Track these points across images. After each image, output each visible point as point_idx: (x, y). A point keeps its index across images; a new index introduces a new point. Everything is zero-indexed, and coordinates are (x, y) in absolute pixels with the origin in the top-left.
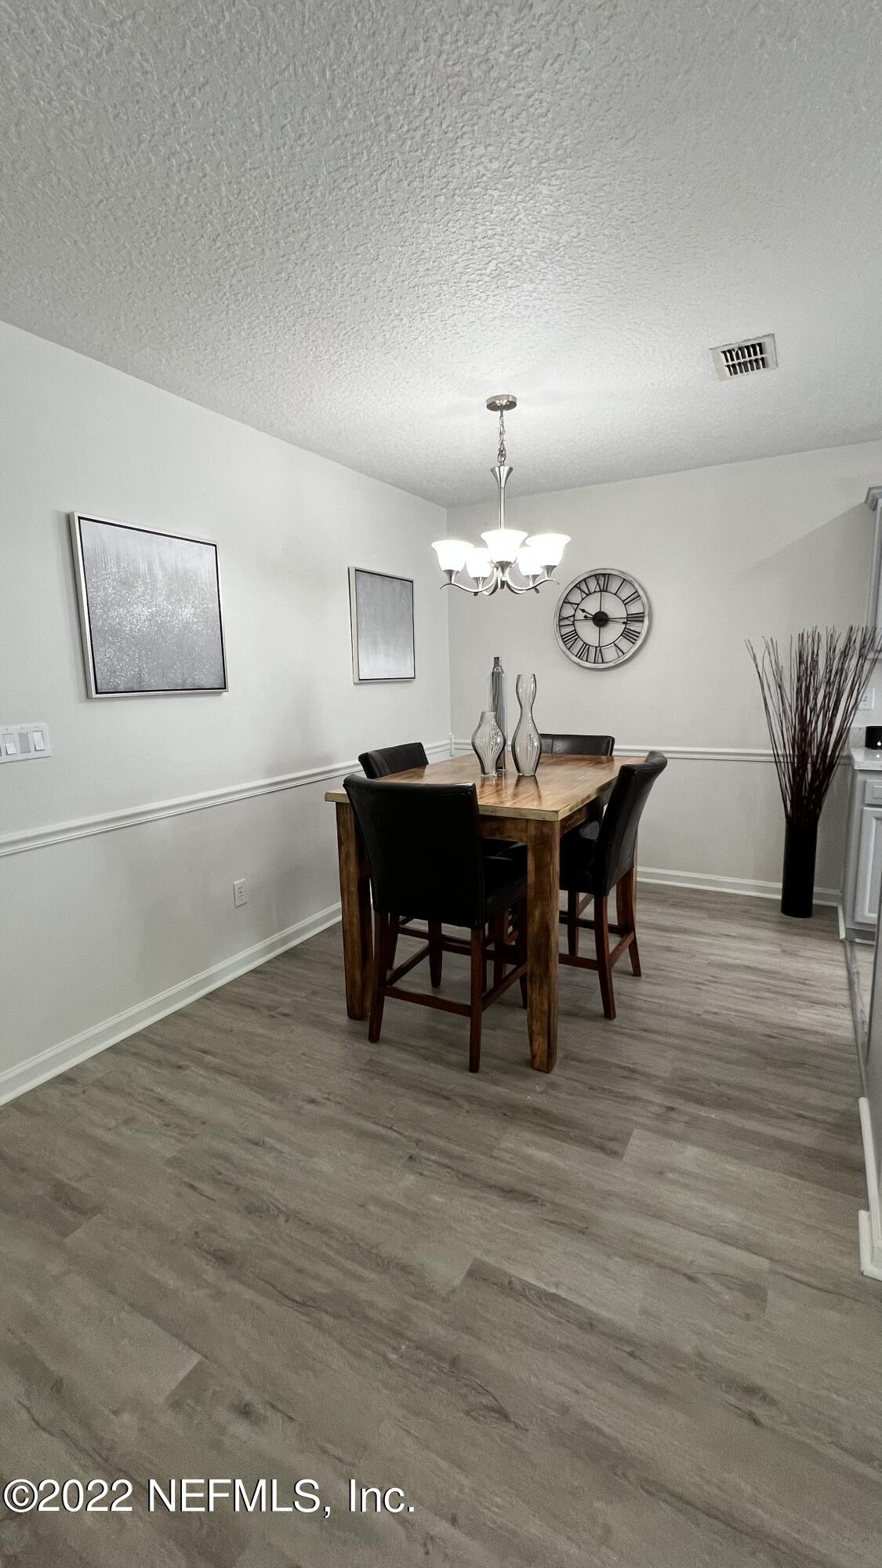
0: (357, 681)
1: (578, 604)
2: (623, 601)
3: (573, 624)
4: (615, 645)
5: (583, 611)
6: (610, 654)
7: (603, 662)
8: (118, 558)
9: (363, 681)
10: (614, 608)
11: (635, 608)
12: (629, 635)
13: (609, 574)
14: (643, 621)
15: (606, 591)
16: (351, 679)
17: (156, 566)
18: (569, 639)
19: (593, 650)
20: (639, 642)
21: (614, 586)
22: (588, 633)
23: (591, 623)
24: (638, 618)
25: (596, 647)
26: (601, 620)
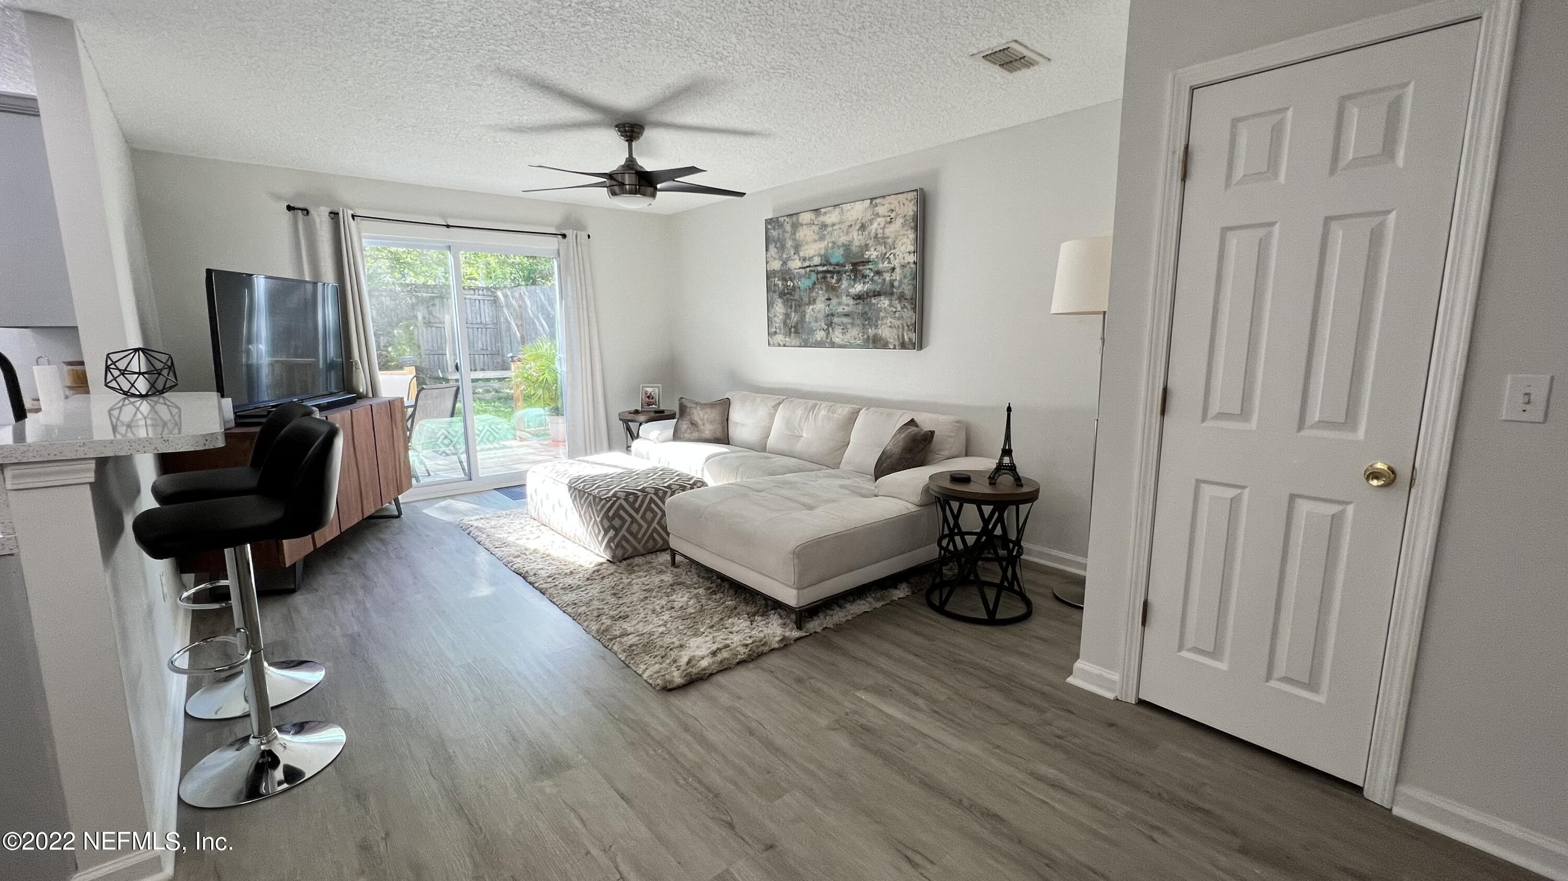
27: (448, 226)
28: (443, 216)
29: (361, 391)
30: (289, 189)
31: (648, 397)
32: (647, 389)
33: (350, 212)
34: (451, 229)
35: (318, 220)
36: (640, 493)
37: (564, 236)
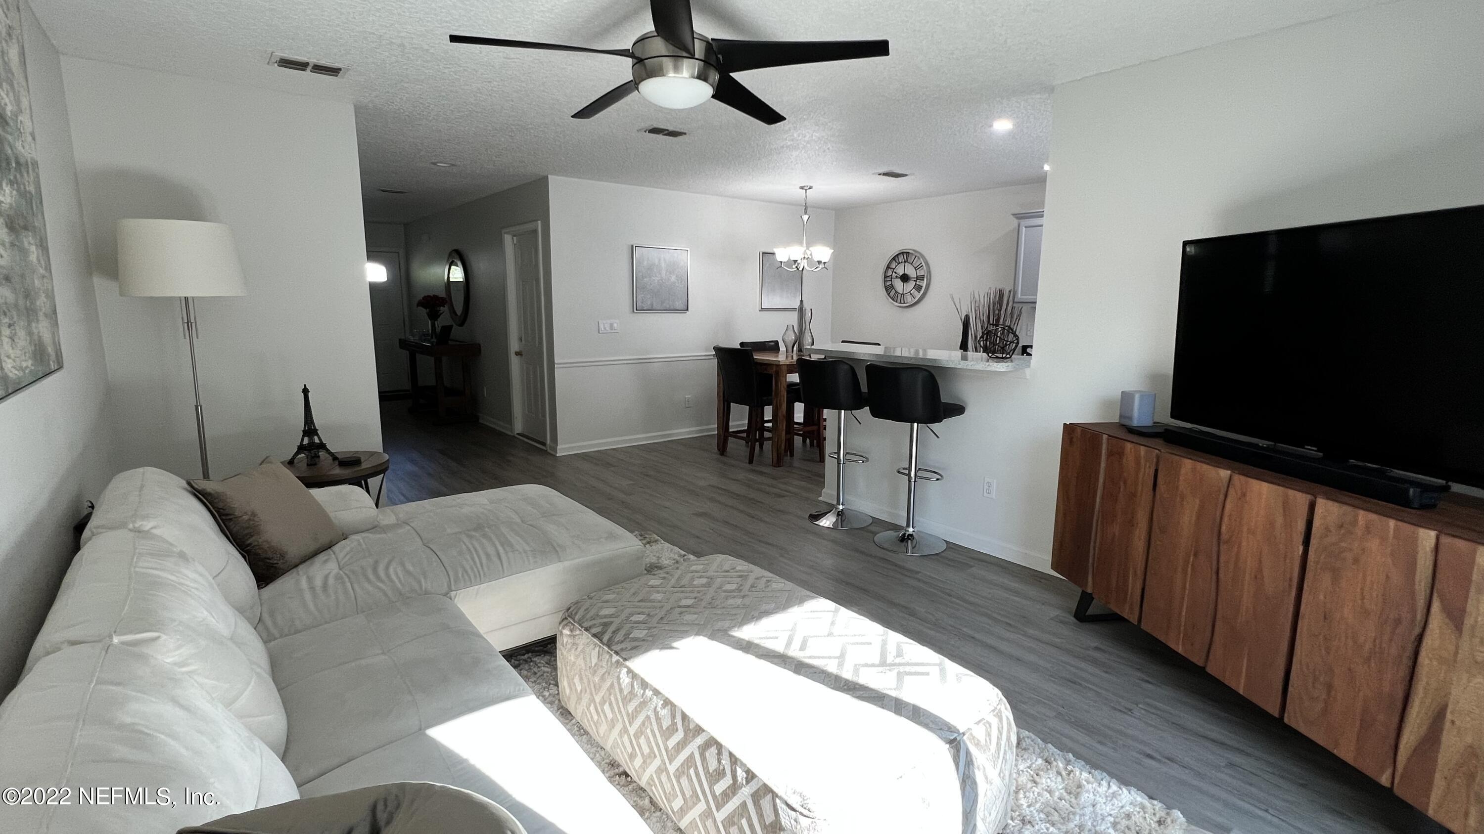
0: (760, 309)
1: (894, 269)
2: (915, 268)
3: (891, 281)
4: (911, 294)
5: (896, 273)
6: (909, 300)
7: (904, 303)
8: (648, 259)
9: (762, 309)
10: (911, 271)
11: (920, 273)
12: (918, 288)
13: (908, 253)
14: (923, 280)
15: (907, 262)
16: (758, 308)
17: (662, 261)
18: (889, 288)
19: (899, 296)
20: (922, 292)
21: (911, 259)
22: (898, 284)
23: (899, 280)
24: (921, 278)
25: (902, 294)
26: (905, 278)
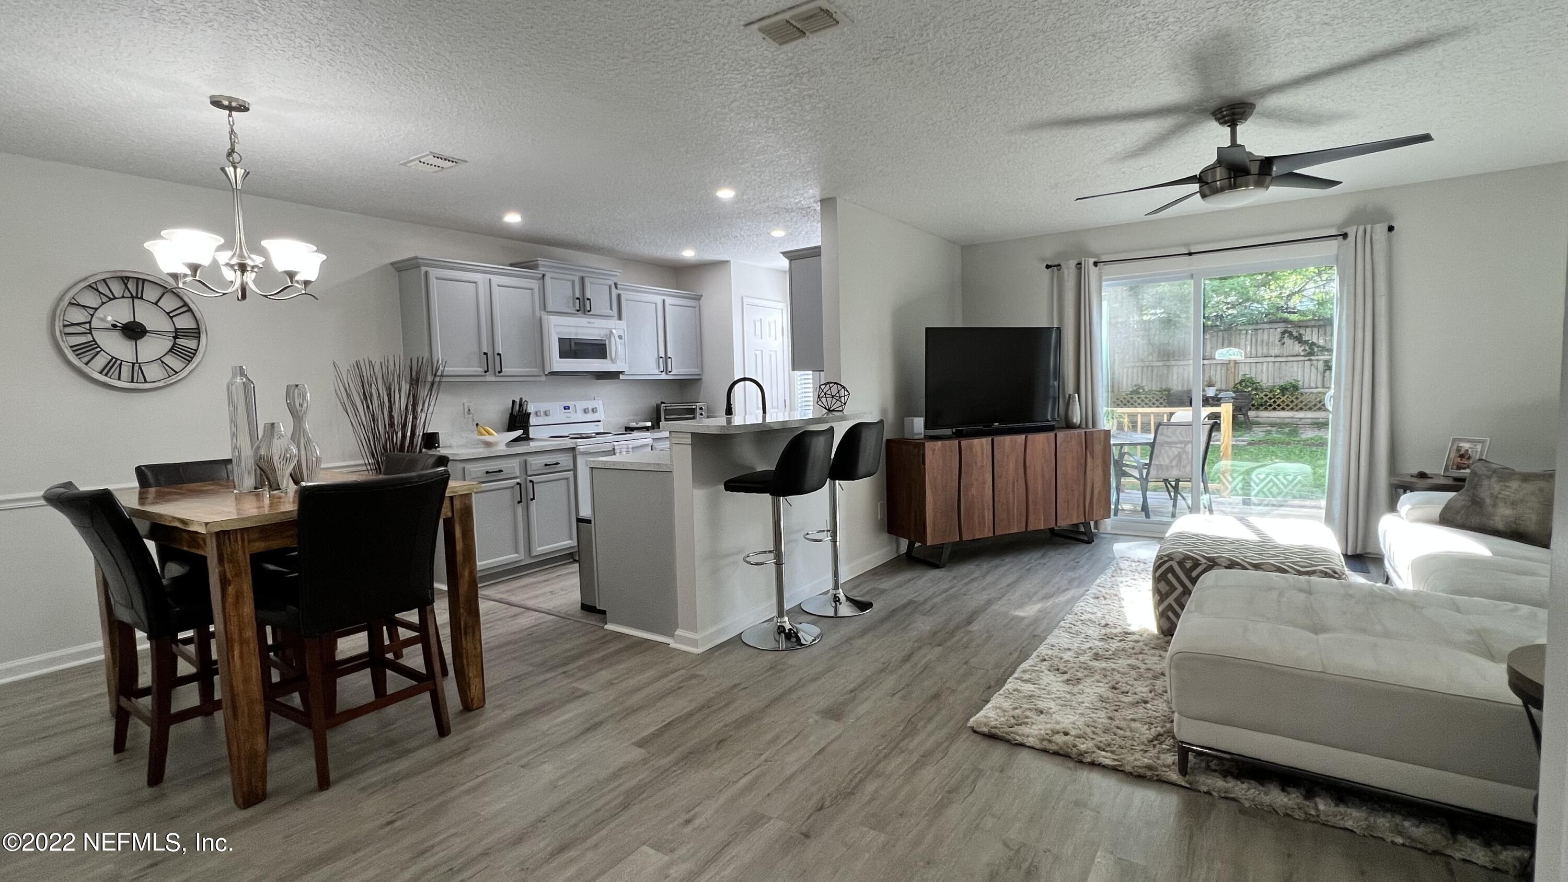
1: (95, 309)
2: (168, 313)
3: (91, 333)
4: (161, 362)
5: (104, 318)
6: (153, 372)
7: (146, 382)
10: (154, 319)
11: (184, 322)
12: (181, 352)
13: (144, 280)
14: (199, 338)
15: (141, 298)
18: (85, 351)
19: (128, 368)
20: (196, 361)
21: (151, 294)
22: (116, 343)
23: (120, 334)
24: (192, 334)
25: (133, 364)
26: (133, 331)
27: (1190, 254)
28: (1186, 245)
29: (1075, 421)
30: (1049, 252)
31: (1462, 456)
32: (1462, 444)
33: (1092, 261)
34: (1194, 256)
35: (1066, 272)
36: (1204, 561)
37: (1345, 236)
